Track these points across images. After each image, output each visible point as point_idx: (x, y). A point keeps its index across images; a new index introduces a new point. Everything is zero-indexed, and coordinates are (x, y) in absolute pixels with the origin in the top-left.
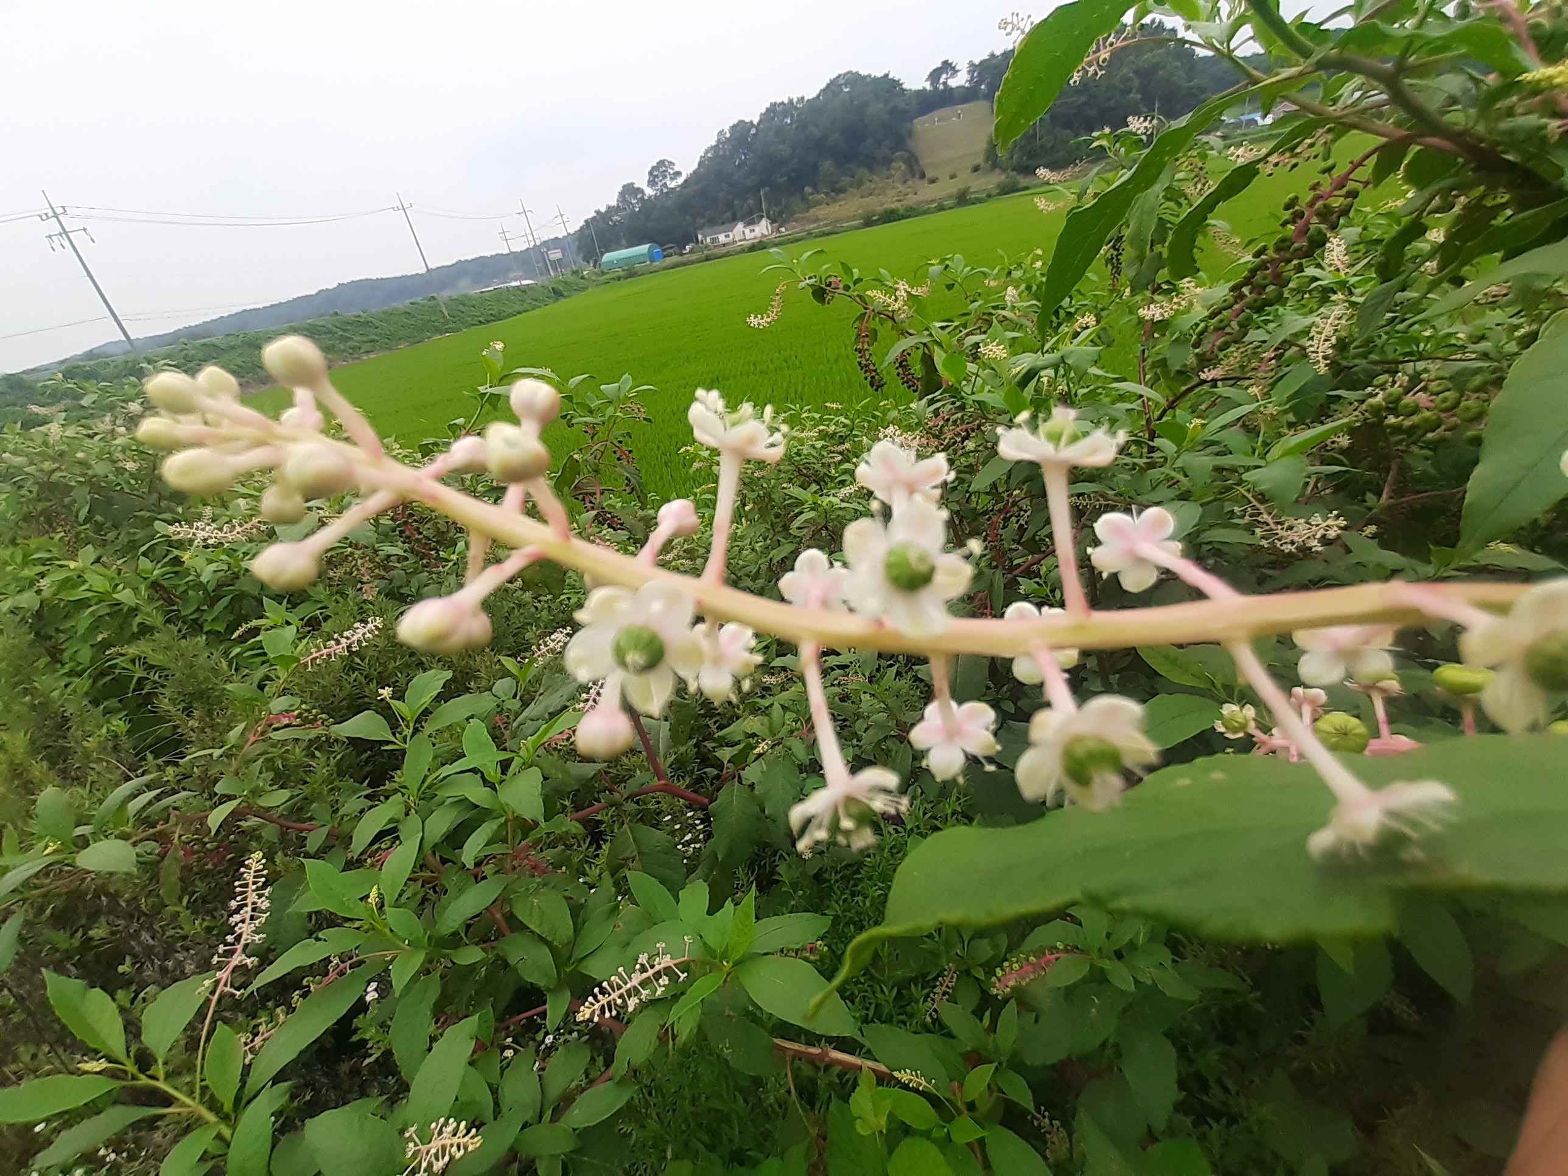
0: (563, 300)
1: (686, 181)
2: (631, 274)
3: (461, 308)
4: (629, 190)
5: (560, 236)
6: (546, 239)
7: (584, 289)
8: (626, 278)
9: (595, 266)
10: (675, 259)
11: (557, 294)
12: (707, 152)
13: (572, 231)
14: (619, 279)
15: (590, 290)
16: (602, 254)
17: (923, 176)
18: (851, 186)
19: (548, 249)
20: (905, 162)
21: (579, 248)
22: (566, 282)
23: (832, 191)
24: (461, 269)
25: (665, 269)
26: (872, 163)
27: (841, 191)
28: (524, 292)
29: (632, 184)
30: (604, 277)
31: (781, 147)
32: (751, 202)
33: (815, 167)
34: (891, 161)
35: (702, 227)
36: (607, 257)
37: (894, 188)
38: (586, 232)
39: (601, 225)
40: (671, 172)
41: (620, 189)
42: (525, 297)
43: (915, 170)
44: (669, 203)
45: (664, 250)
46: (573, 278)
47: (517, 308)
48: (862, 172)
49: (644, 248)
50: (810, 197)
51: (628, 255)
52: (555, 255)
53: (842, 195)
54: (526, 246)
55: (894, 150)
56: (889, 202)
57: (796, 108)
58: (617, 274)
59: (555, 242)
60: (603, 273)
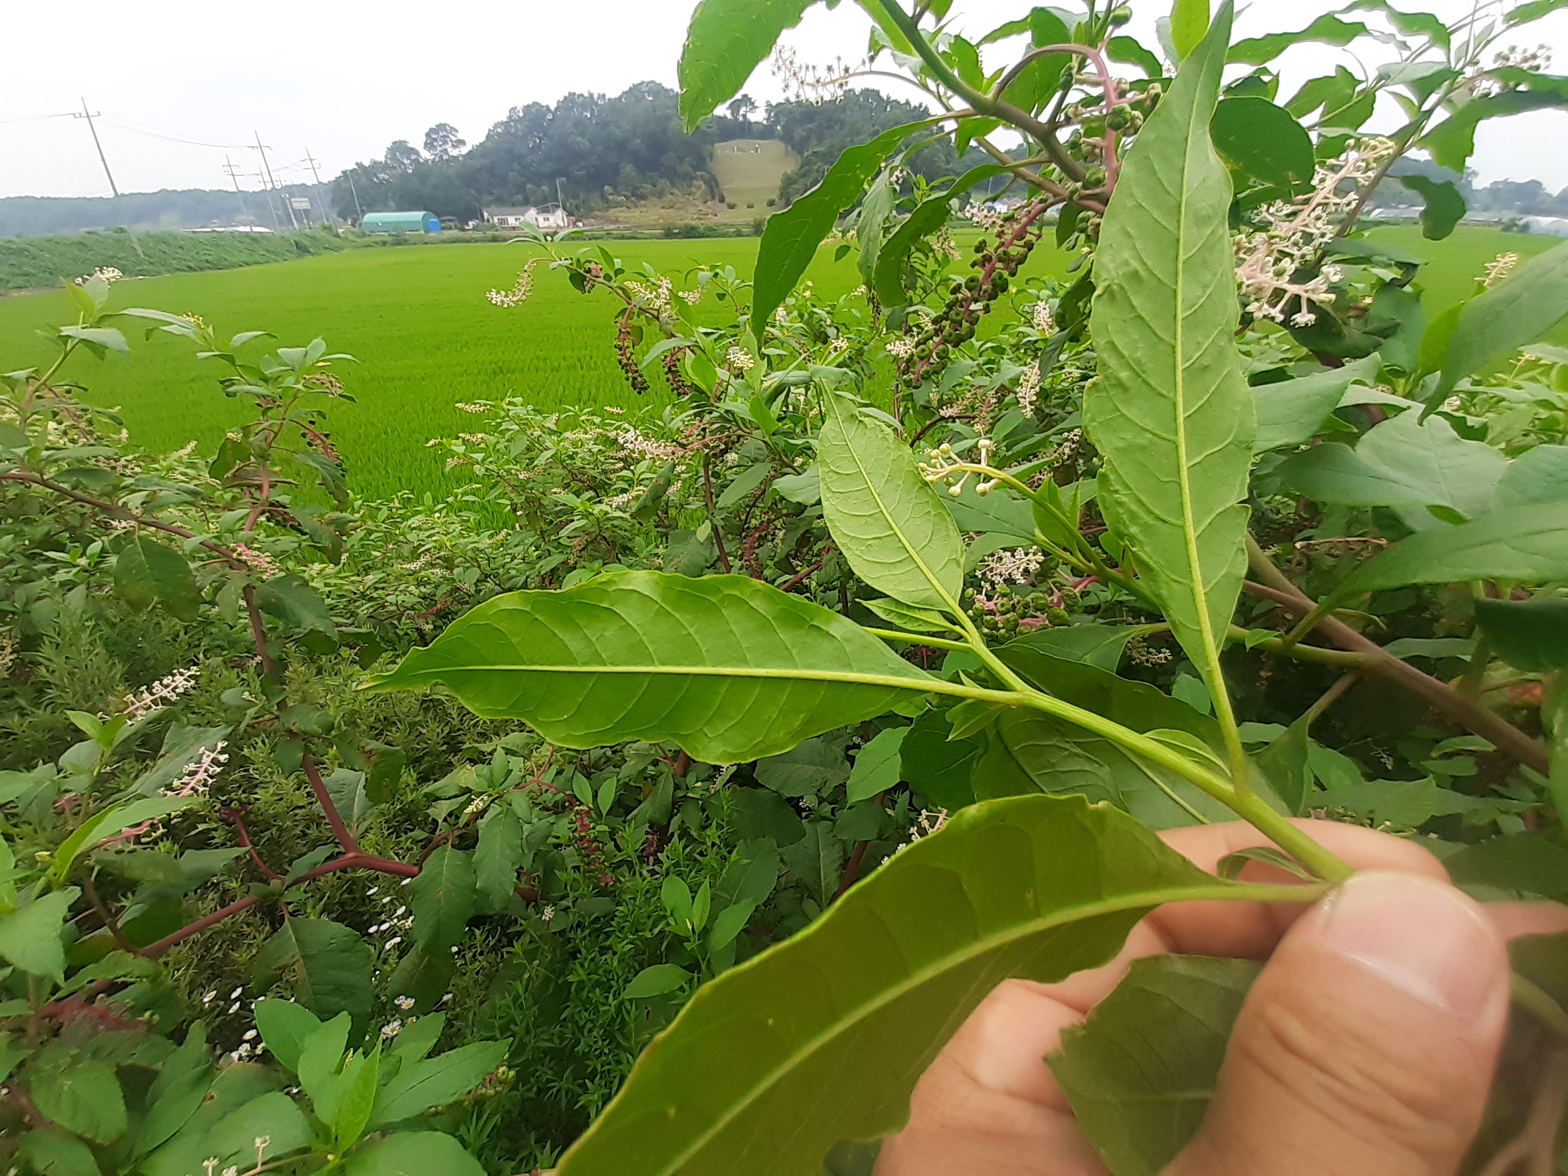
0: (309, 257)
1: (470, 152)
2: (400, 241)
3: (165, 248)
4: (400, 148)
5: (309, 184)
6: (289, 183)
7: (337, 249)
8: (393, 244)
9: (353, 225)
10: (455, 233)
11: (301, 249)
12: (496, 126)
13: (325, 181)
14: (385, 243)
15: (346, 251)
16: (364, 213)
17: (722, 200)
18: (653, 194)
19: (292, 195)
20: (705, 183)
21: (334, 201)
22: (313, 238)
23: (633, 195)
24: (166, 200)
25: (443, 242)
26: (674, 177)
27: (643, 197)
28: (254, 240)
29: (405, 142)
30: (365, 239)
31: (579, 139)
32: (545, 188)
33: (616, 170)
34: (692, 178)
35: (488, 205)
36: (370, 217)
37: (696, 205)
38: (345, 185)
39: (364, 180)
40: (454, 139)
41: (389, 145)
42: (256, 245)
43: (714, 191)
44: (450, 171)
45: (443, 221)
46: (324, 234)
47: (244, 258)
48: (663, 183)
49: (418, 215)
50: (610, 197)
51: (396, 220)
52: (301, 203)
53: (643, 202)
54: (261, 187)
55: (697, 168)
56: (689, 217)
57: (596, 104)
58: (384, 239)
59: (302, 190)
60: (364, 235)
